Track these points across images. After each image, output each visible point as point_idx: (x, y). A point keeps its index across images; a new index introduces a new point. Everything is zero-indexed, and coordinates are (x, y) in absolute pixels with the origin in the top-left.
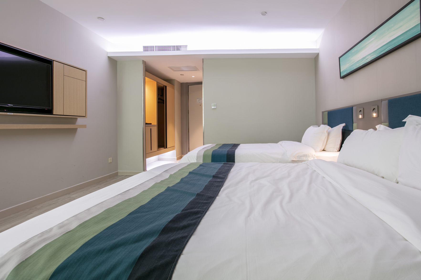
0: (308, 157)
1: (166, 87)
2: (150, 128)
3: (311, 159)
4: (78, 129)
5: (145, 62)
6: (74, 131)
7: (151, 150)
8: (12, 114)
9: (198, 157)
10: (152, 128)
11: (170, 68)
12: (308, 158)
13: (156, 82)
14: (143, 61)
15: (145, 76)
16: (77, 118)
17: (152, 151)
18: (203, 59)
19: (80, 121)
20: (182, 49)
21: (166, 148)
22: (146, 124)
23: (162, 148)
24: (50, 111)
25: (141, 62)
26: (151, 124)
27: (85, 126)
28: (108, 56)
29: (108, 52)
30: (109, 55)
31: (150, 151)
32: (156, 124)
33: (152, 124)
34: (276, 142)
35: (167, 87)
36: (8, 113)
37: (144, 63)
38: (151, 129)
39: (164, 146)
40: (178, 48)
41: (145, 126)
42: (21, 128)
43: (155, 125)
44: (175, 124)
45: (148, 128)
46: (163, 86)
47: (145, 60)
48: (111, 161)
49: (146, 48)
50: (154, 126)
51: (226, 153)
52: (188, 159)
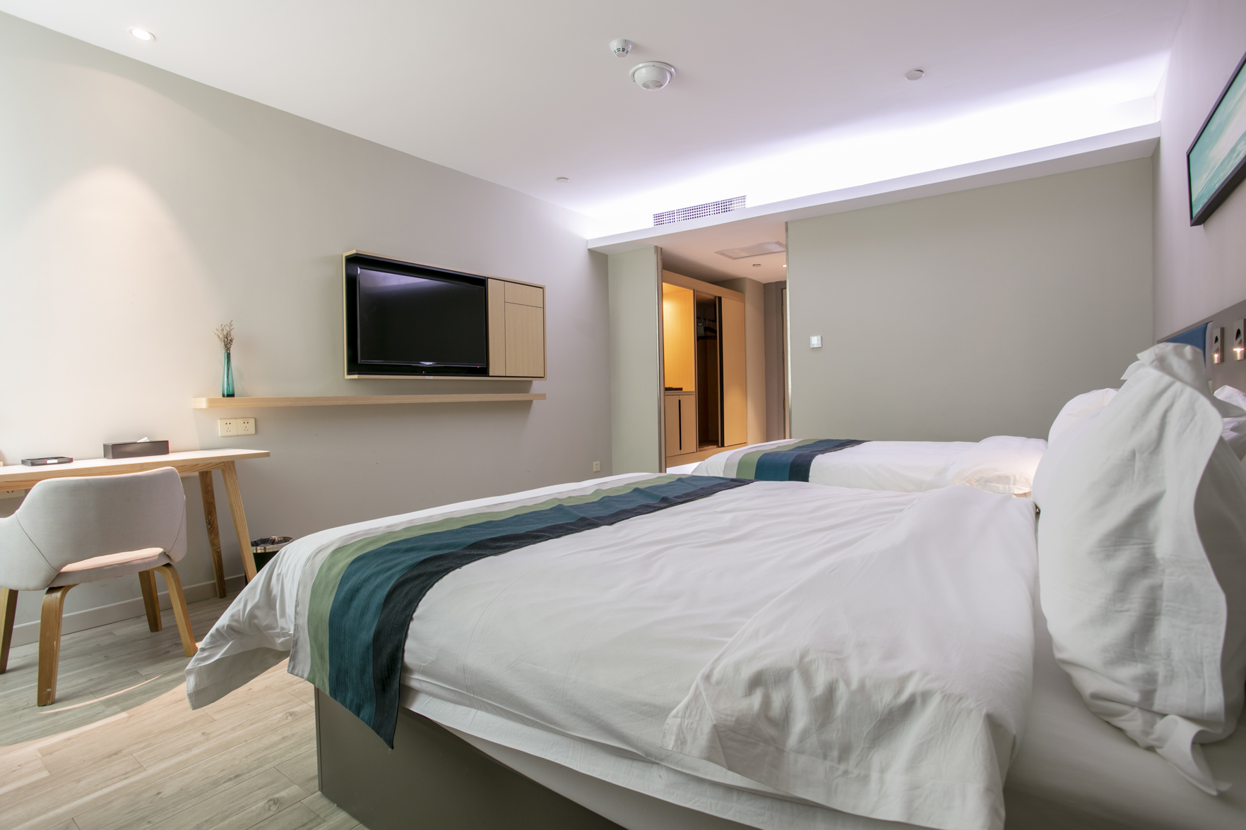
0: (1012, 483)
1: (720, 298)
2: (677, 398)
3: (1020, 489)
4: (534, 401)
5: (661, 248)
6: (527, 405)
7: (681, 449)
8: (432, 378)
9: (727, 467)
10: (683, 399)
11: (722, 253)
12: (1011, 486)
13: (692, 292)
14: (656, 247)
15: (662, 279)
16: (531, 381)
17: (683, 451)
18: (786, 223)
19: (537, 386)
20: (735, 206)
21: (723, 445)
22: (667, 389)
23: (711, 447)
24: (484, 371)
25: (653, 250)
26: (681, 389)
27: (543, 396)
28: (589, 250)
29: (587, 241)
30: (590, 247)
31: (678, 452)
32: (694, 390)
33: (684, 390)
34: (977, 439)
35: (723, 299)
36: (427, 377)
37: (660, 252)
38: (680, 401)
39: (718, 441)
40: (724, 206)
41: (665, 395)
42: (444, 401)
43: (692, 392)
44: (748, 389)
45: (673, 400)
46: (713, 298)
47: (660, 244)
48: (599, 469)
49: (659, 219)
50: (688, 393)
51: (792, 459)
52: (707, 470)
